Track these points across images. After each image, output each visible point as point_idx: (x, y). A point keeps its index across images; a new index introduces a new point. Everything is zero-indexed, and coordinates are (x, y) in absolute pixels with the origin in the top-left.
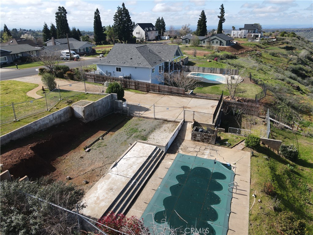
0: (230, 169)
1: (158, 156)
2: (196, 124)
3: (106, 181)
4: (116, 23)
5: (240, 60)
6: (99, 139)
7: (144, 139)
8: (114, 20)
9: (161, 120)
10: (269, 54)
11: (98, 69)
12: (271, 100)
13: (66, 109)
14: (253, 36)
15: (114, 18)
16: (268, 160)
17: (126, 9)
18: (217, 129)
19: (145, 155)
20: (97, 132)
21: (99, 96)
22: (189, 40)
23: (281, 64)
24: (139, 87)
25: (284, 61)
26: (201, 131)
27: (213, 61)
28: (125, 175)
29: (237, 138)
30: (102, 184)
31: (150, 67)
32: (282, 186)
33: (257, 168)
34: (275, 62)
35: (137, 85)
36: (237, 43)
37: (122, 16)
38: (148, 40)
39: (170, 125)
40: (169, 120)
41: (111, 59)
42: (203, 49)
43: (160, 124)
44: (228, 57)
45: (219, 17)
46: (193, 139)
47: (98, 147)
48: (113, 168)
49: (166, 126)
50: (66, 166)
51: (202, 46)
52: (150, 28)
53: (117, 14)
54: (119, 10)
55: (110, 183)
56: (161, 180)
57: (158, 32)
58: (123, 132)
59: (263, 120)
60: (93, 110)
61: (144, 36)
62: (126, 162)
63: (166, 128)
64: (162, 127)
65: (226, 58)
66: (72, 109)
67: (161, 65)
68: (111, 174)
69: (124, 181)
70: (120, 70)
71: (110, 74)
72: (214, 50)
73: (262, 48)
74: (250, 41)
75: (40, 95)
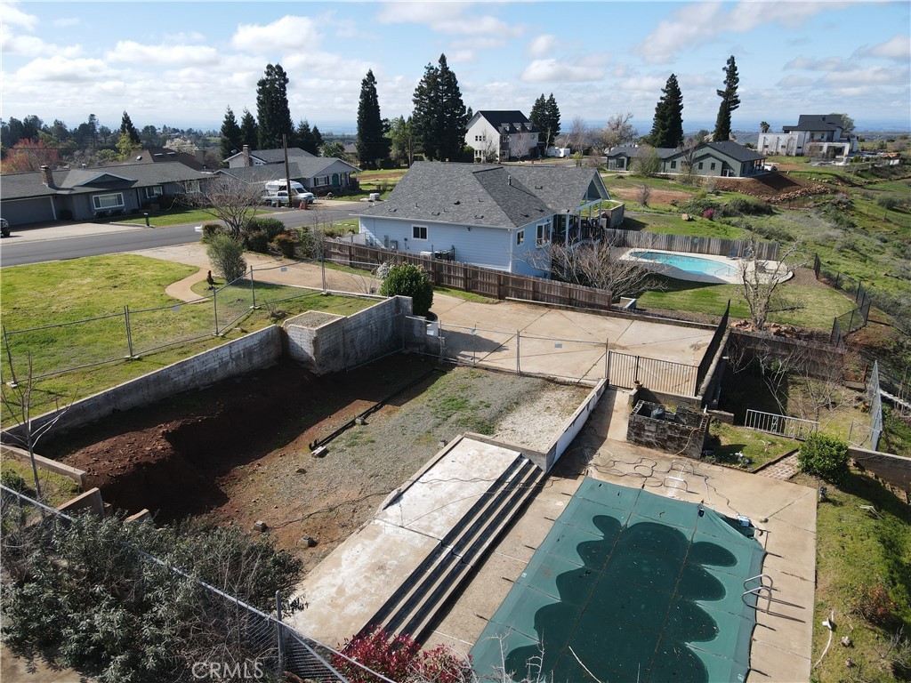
0: (750, 536)
1: (523, 481)
2: (642, 394)
3: (367, 542)
4: (419, 109)
5: (784, 220)
6: (353, 423)
7: (486, 428)
8: (415, 102)
9: (536, 377)
10: (876, 202)
11: (362, 229)
12: (885, 337)
13: (268, 334)
14: (825, 150)
15: (414, 95)
16: (874, 517)
17: (450, 72)
18: (707, 412)
19: (485, 475)
20: (349, 402)
21: (362, 301)
22: (629, 158)
24: (477, 283)
26: (658, 417)
27: (699, 218)
28: (423, 529)
29: (773, 444)
30: (354, 552)
31: (510, 226)
33: (839, 538)
35: (470, 279)
36: (774, 169)
37: (437, 90)
38: (507, 157)
39: (563, 395)
40: (560, 379)
41: (400, 204)
42: (670, 186)
43: (533, 389)
44: (746, 209)
45: (720, 93)
46: (634, 437)
47: (349, 446)
48: (388, 506)
49: (551, 397)
50: (257, 492)
51: (666, 178)
52: (515, 125)
53: (425, 86)
54: (429, 73)
55: (378, 549)
56: (530, 553)
57: (537, 135)
58: (425, 406)
59: (858, 394)
60: (341, 340)
61: (498, 146)
62: (429, 492)
63: (553, 404)
64: (540, 398)
65: (741, 210)
66: (282, 335)
67: (543, 224)
68: (382, 523)
69: (420, 545)
70: (423, 233)
71: (394, 246)
72: (704, 187)
73: (855, 186)
74: (816, 164)
75: (202, 293)
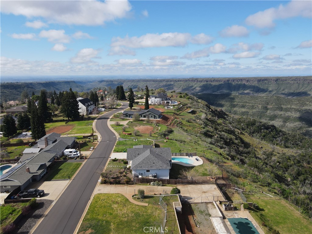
0: (248, 220)
5: (176, 133)
6: (194, 220)
9: (204, 203)
10: (185, 120)
14: (166, 103)
20: (188, 217)
22: (129, 115)
23: (196, 129)
25: (197, 126)
28: (224, 232)
33: (254, 217)
34: (192, 128)
38: (88, 113)
39: (210, 205)
40: (207, 202)
42: (145, 124)
43: (206, 205)
46: (226, 210)
47: (200, 224)
48: (217, 231)
51: (142, 121)
52: (89, 103)
61: (86, 111)
62: (218, 227)
66: (176, 209)
70: (149, 171)
71: (142, 174)
72: (153, 124)
73: (178, 115)
74: (166, 108)
75: (143, 202)
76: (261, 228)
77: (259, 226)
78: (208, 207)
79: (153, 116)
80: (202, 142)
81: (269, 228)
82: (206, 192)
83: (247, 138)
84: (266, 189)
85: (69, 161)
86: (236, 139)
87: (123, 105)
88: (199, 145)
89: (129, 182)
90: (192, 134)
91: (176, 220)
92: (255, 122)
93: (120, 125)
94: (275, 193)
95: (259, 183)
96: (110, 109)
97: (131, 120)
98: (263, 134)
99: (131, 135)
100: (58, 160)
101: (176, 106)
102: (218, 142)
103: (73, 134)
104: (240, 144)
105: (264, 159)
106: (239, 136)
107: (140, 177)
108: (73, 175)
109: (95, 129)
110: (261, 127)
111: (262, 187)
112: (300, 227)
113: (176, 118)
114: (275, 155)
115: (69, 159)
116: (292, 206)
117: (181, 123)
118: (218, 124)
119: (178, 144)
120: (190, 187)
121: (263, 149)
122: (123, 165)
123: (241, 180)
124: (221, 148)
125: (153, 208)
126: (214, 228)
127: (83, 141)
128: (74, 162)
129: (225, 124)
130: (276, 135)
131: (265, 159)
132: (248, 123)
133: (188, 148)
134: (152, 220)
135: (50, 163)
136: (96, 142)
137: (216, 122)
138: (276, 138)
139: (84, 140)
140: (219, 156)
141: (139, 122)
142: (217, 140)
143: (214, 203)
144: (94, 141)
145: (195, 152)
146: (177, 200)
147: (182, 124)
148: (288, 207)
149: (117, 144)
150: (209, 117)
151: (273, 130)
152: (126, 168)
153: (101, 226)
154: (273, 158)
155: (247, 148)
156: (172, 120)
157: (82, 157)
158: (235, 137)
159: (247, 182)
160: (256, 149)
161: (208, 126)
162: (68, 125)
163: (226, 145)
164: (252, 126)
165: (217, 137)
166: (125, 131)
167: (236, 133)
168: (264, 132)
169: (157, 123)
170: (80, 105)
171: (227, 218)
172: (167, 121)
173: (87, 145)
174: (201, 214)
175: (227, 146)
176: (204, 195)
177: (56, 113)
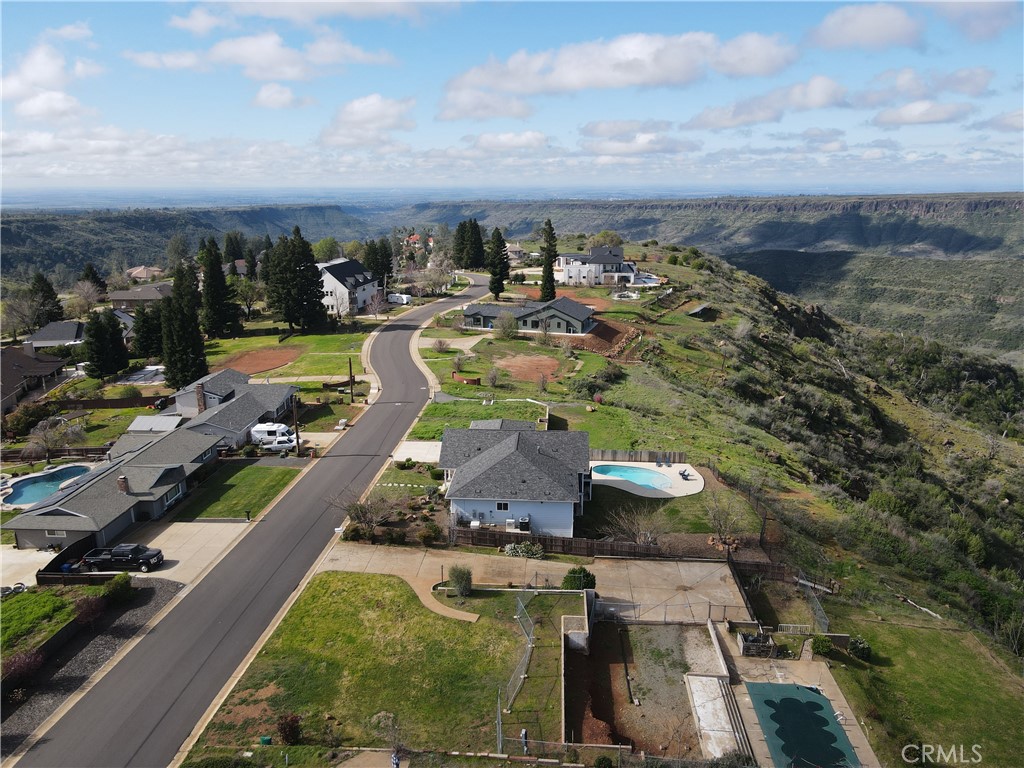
0: (819, 693)
1: (728, 692)
2: (734, 626)
3: (710, 741)
5: (636, 383)
6: (627, 680)
7: (686, 667)
9: (674, 624)
10: (675, 341)
12: (778, 532)
17: (304, 241)
18: (762, 629)
19: (715, 694)
20: (609, 667)
21: (565, 597)
22: (484, 317)
23: (710, 372)
24: (572, 548)
25: (713, 360)
26: (753, 641)
27: (596, 406)
28: (721, 728)
29: (794, 640)
30: (711, 747)
31: (574, 500)
32: (879, 705)
33: (845, 685)
34: (696, 367)
35: (566, 545)
38: (356, 310)
39: (696, 633)
40: (684, 622)
42: (533, 349)
43: (679, 632)
47: (643, 695)
48: (699, 722)
49: (691, 636)
50: (638, 732)
52: (358, 277)
54: (284, 244)
55: (717, 743)
56: (759, 726)
61: (348, 302)
62: (705, 710)
63: (696, 641)
66: (565, 637)
70: (505, 507)
71: (481, 517)
72: (561, 350)
73: (653, 322)
74: (615, 297)
75: (463, 610)
76: (862, 727)
77: (857, 717)
78: (685, 640)
79: (564, 324)
80: (720, 416)
81: (890, 730)
82: (691, 588)
83: (898, 408)
84: (922, 588)
85: (264, 462)
86: (857, 410)
87: (474, 286)
88: (706, 427)
89: (433, 540)
90: (689, 389)
91: (559, 676)
92: (939, 354)
93: (448, 352)
94: (954, 605)
95: (898, 567)
96: (427, 296)
97: (490, 336)
98: (966, 395)
99: (479, 384)
100: (232, 456)
101: (651, 292)
102: (784, 419)
103: (294, 375)
104: (867, 429)
105: (954, 482)
106: (867, 401)
107: (475, 524)
108: (262, 506)
109: (366, 362)
110: (959, 372)
111: (909, 582)
112: (1013, 732)
113: (644, 333)
114: (997, 472)
115: (263, 455)
116: (999, 654)
117: (658, 348)
118: (795, 358)
119: (631, 419)
120: (638, 569)
121: (957, 449)
122: (428, 482)
123: (831, 555)
124: (794, 438)
125: (492, 631)
126: (690, 714)
127: (318, 400)
128: (276, 465)
129: (819, 356)
130: (1016, 400)
131: (960, 484)
132: (913, 356)
133: (664, 435)
134: (477, 669)
135: (199, 465)
136: (360, 405)
137: (788, 348)
138: (1013, 413)
139: (322, 396)
140: (774, 466)
141: (513, 342)
142: (780, 410)
143: (710, 626)
144: (353, 401)
145: (684, 448)
146: (575, 611)
147: (662, 352)
148: (985, 658)
149: (426, 414)
150: (765, 330)
151: (1006, 381)
152: (434, 492)
153: (312, 676)
154: (990, 481)
155: (894, 443)
156: (630, 340)
157: (304, 452)
158: (853, 401)
159: (855, 562)
160: (927, 448)
161: (757, 363)
162: (285, 347)
163: (811, 430)
164: (928, 368)
165: (783, 401)
166: (461, 371)
167: (857, 390)
168: (970, 389)
169: (575, 348)
170: (329, 282)
171: (746, 683)
172: (610, 341)
173: (331, 413)
174: (655, 663)
175: (815, 433)
176: (680, 598)
177: (258, 306)
